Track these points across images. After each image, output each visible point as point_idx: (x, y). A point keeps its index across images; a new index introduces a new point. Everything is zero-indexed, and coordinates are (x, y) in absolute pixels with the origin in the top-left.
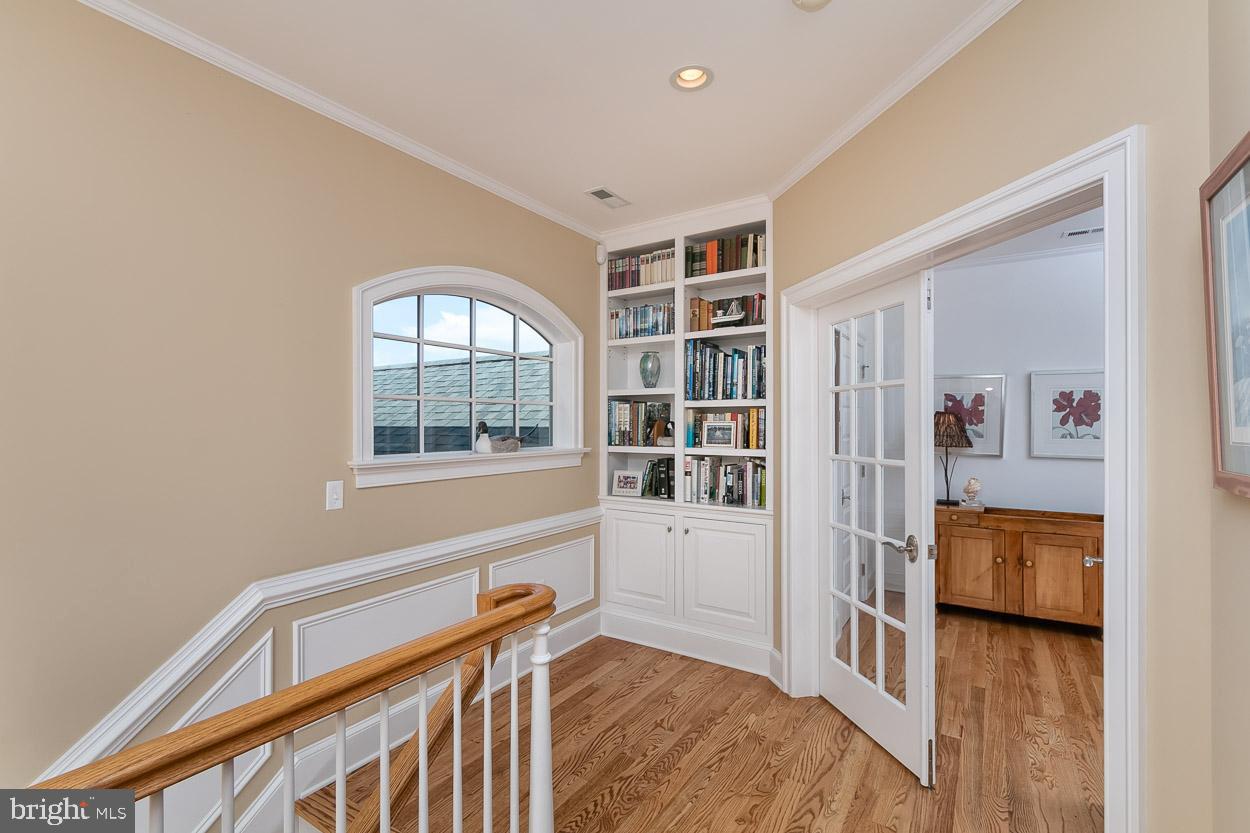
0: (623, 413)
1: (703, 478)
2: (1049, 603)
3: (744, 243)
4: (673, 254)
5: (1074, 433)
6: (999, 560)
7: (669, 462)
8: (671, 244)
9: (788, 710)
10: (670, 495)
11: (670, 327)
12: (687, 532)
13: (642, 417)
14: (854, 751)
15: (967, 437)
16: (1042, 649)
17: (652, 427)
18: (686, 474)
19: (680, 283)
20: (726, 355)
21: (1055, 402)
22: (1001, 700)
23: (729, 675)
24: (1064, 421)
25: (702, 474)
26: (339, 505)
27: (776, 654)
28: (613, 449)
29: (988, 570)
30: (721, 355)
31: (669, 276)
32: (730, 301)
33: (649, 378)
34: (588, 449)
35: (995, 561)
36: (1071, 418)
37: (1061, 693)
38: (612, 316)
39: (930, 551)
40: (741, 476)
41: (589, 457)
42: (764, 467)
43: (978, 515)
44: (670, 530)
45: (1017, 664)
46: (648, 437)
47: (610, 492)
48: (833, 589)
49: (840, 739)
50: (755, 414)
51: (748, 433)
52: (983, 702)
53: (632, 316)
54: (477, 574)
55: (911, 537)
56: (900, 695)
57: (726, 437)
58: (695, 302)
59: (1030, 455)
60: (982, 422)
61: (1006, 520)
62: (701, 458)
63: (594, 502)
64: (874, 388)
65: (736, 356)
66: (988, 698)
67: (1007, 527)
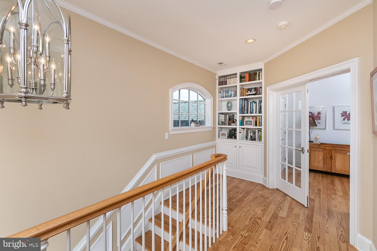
0: (222, 117)
1: (244, 134)
2: (339, 169)
3: (256, 74)
4: (236, 77)
5: (347, 123)
6: (325, 157)
7: (235, 130)
8: (236, 74)
9: (269, 191)
10: (235, 138)
11: (235, 95)
12: (240, 147)
13: (228, 118)
14: (287, 200)
15: (315, 124)
16: (337, 181)
17: (230, 121)
18: (240, 132)
19: (238, 84)
20: (251, 103)
21: (341, 114)
22: (325, 191)
23: (252, 183)
24: (344, 119)
25: (244, 133)
26: (168, 138)
27: (265, 178)
28: (219, 126)
29: (322, 160)
30: (250, 103)
31: (236, 82)
32: (252, 89)
33: (229, 108)
34: (214, 126)
35: (323, 157)
36: (346, 119)
37: (342, 190)
38: (219, 92)
39: (308, 151)
40: (255, 133)
41: (214, 128)
42: (261, 131)
43: (319, 145)
44: (235, 147)
45: (330, 184)
46: (229, 123)
47: (219, 137)
48: (280, 161)
49: (283, 197)
50: (259, 117)
51: (256, 122)
52: (321, 191)
53: (225, 93)
54: (192, 156)
55: (303, 148)
56: (300, 187)
57: (251, 123)
58: (242, 89)
59: (334, 129)
60: (320, 119)
61: (327, 146)
62: (244, 129)
63: (215, 140)
64: (292, 111)
65: (254, 103)
66: (322, 190)
67: (327, 148)
